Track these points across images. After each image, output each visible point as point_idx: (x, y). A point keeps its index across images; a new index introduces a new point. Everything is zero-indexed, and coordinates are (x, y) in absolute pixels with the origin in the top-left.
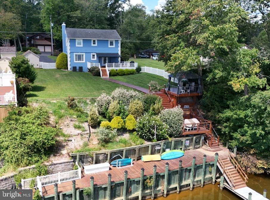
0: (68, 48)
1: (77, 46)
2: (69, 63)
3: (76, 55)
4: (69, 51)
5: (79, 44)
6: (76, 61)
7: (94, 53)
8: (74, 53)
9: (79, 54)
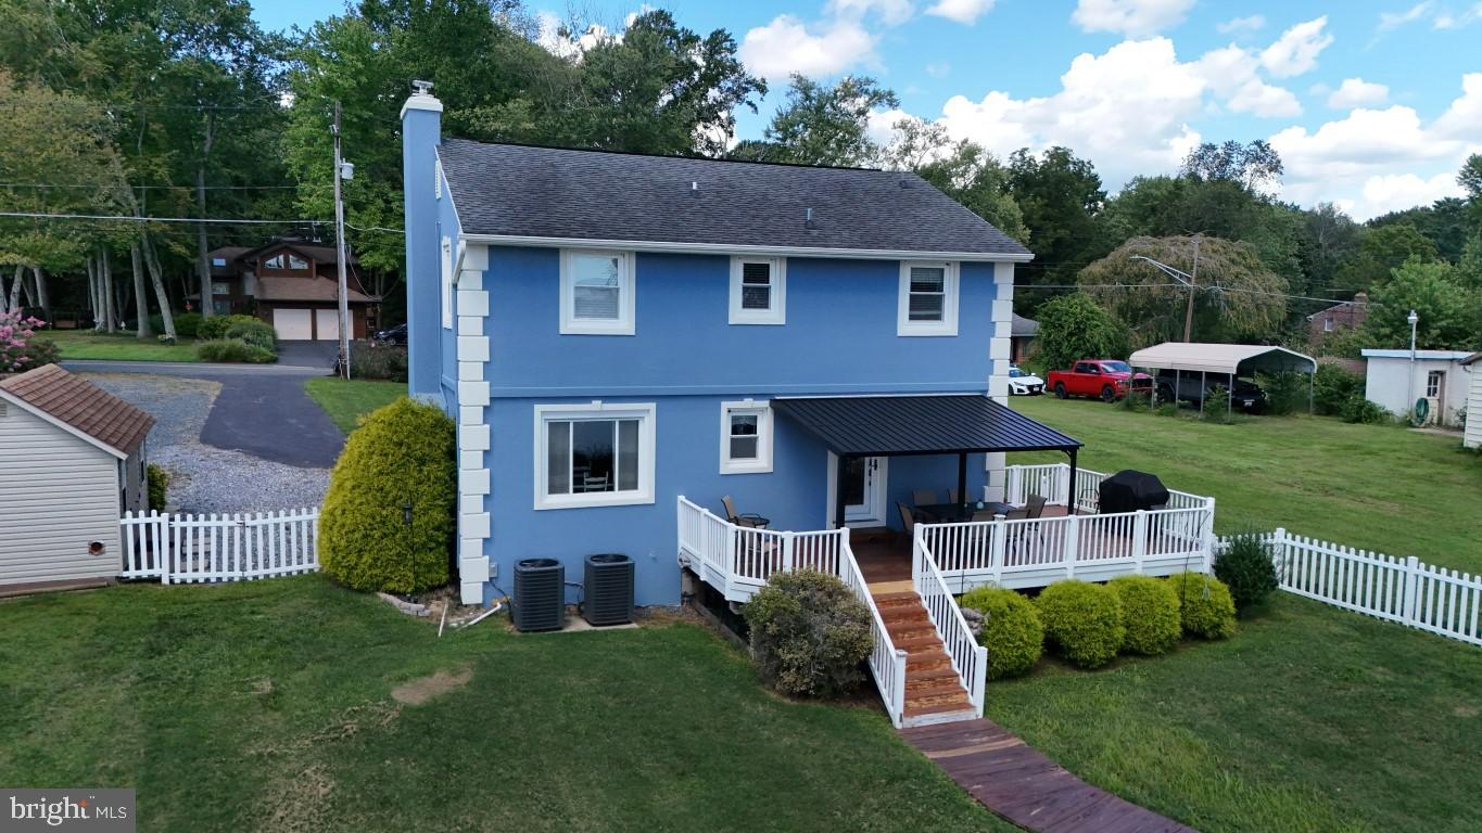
0: (472, 348)
1: (571, 323)
2: (473, 524)
3: (557, 428)
4: (473, 392)
5: (600, 300)
6: (553, 489)
7: (748, 403)
8: (538, 408)
9: (595, 410)
